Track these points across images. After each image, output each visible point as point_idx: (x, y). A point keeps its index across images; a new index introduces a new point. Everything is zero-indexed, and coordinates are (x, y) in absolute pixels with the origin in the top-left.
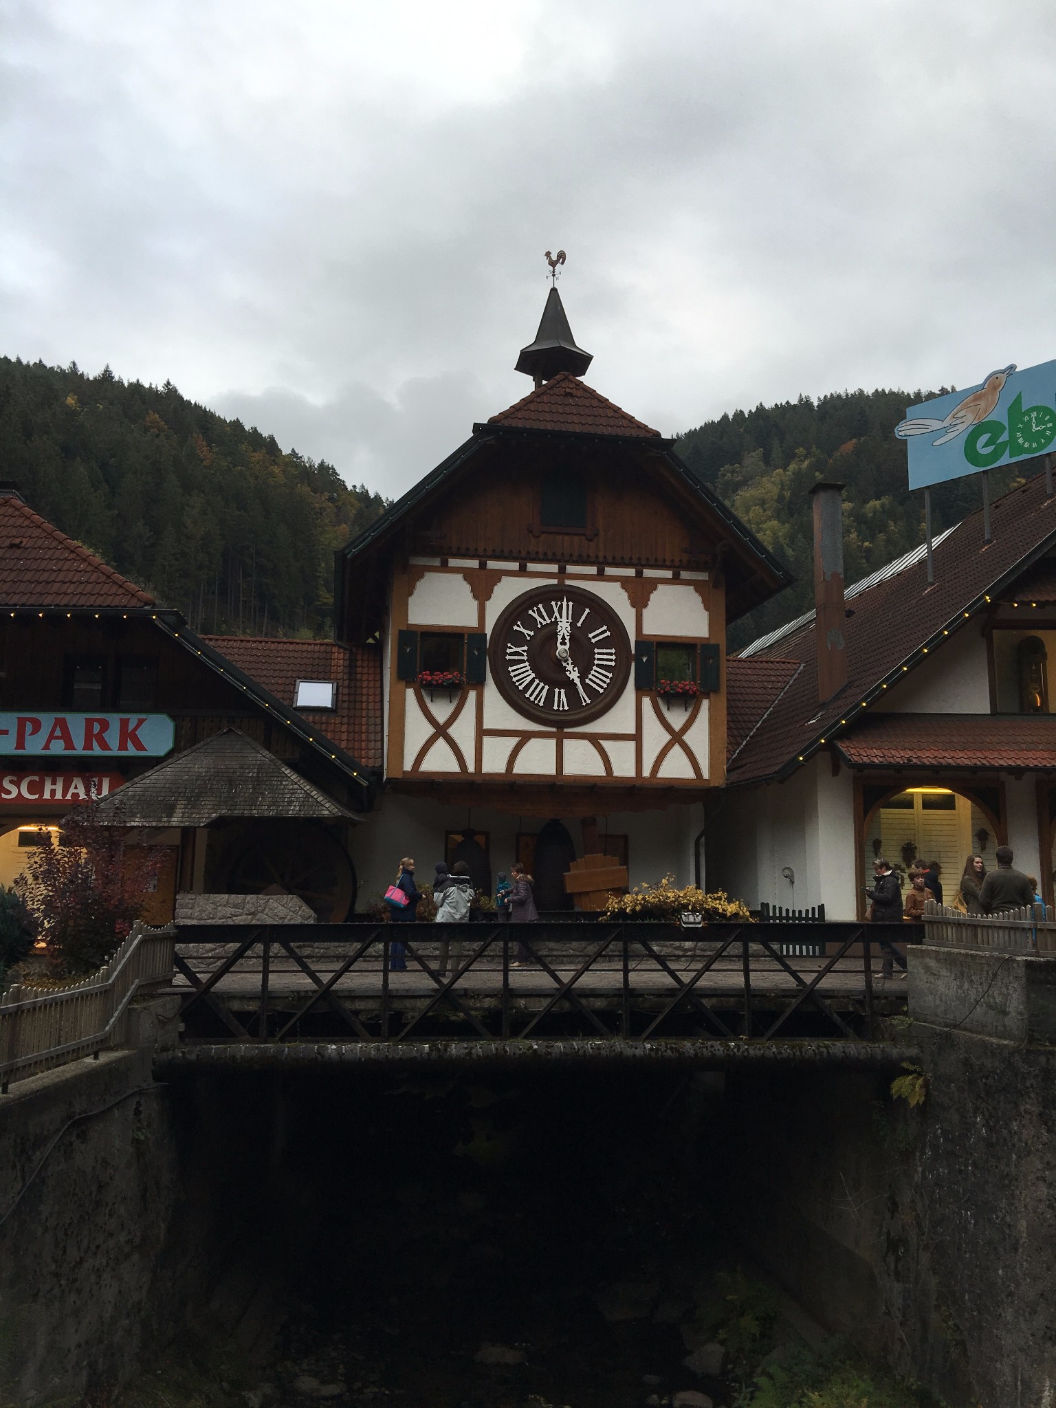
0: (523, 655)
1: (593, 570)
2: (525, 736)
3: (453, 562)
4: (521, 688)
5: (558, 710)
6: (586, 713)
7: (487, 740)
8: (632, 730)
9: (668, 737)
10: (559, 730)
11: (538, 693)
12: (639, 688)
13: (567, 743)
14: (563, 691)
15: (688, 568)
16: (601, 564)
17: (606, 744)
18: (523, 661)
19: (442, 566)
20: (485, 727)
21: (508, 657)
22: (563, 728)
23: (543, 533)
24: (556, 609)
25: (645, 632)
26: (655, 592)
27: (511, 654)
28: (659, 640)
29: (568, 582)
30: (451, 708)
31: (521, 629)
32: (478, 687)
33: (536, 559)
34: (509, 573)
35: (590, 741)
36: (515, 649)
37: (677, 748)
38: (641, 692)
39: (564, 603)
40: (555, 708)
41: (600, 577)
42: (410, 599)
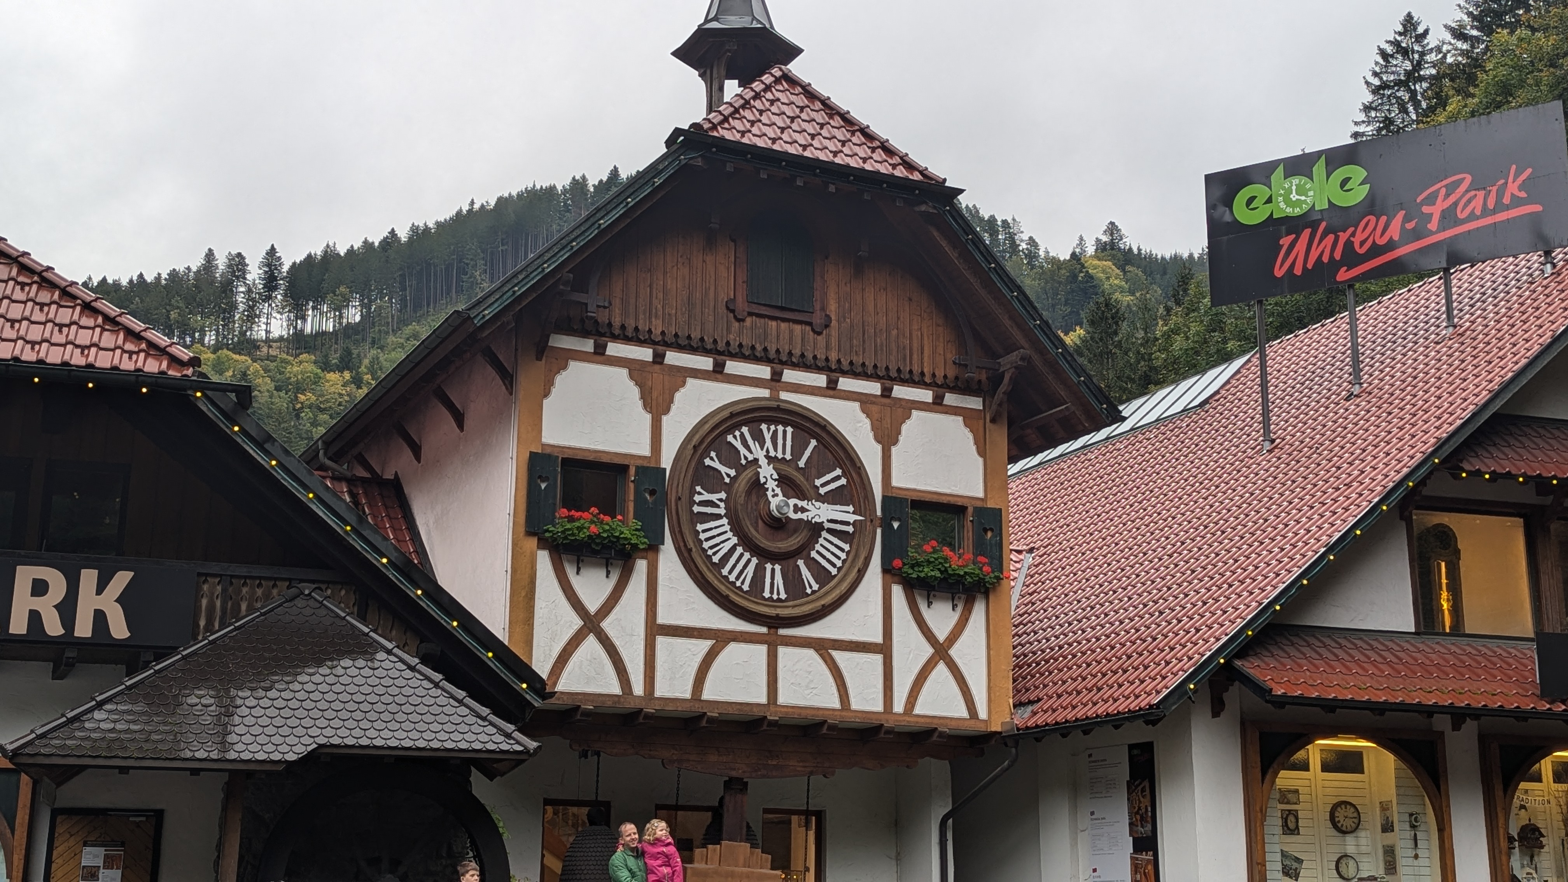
0: (718, 506)
1: (821, 380)
2: (720, 639)
3: (614, 349)
4: (716, 559)
5: (771, 599)
6: (814, 604)
7: (661, 641)
8: (877, 636)
9: (928, 650)
10: (772, 631)
11: (741, 569)
12: (887, 570)
13: (782, 650)
14: (778, 567)
15: (955, 389)
16: (833, 372)
17: (836, 654)
18: (718, 517)
19: (595, 353)
20: (660, 620)
21: (696, 509)
22: (777, 628)
23: (750, 314)
24: (767, 436)
25: (895, 483)
26: (908, 422)
27: (701, 504)
28: (915, 497)
29: (784, 396)
30: (609, 585)
31: (716, 465)
32: (650, 555)
33: (740, 356)
34: (696, 373)
35: (817, 651)
36: (707, 496)
37: (942, 669)
38: (889, 577)
39: (780, 428)
40: (767, 595)
41: (832, 392)
42: (546, 402)
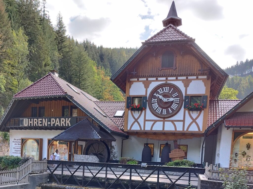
0: (156, 101)
1: (175, 78)
2: (155, 121)
3: (140, 79)
4: (155, 109)
6: (171, 115)
7: (146, 122)
8: (182, 119)
9: (192, 121)
10: (164, 119)
11: (159, 110)
13: (165, 122)
14: (165, 110)
16: (177, 76)
17: (175, 123)
18: (156, 103)
19: (137, 80)
20: (146, 119)
21: (152, 102)
23: (162, 69)
24: (164, 89)
25: (187, 94)
26: (191, 83)
27: (153, 101)
28: (191, 95)
29: (168, 82)
30: (139, 115)
31: (156, 95)
32: (145, 110)
33: (160, 77)
34: (153, 81)
35: (171, 122)
36: (154, 100)
37: (194, 123)
38: (185, 109)
39: (167, 87)
40: (163, 114)
41: (176, 80)
42: (130, 89)
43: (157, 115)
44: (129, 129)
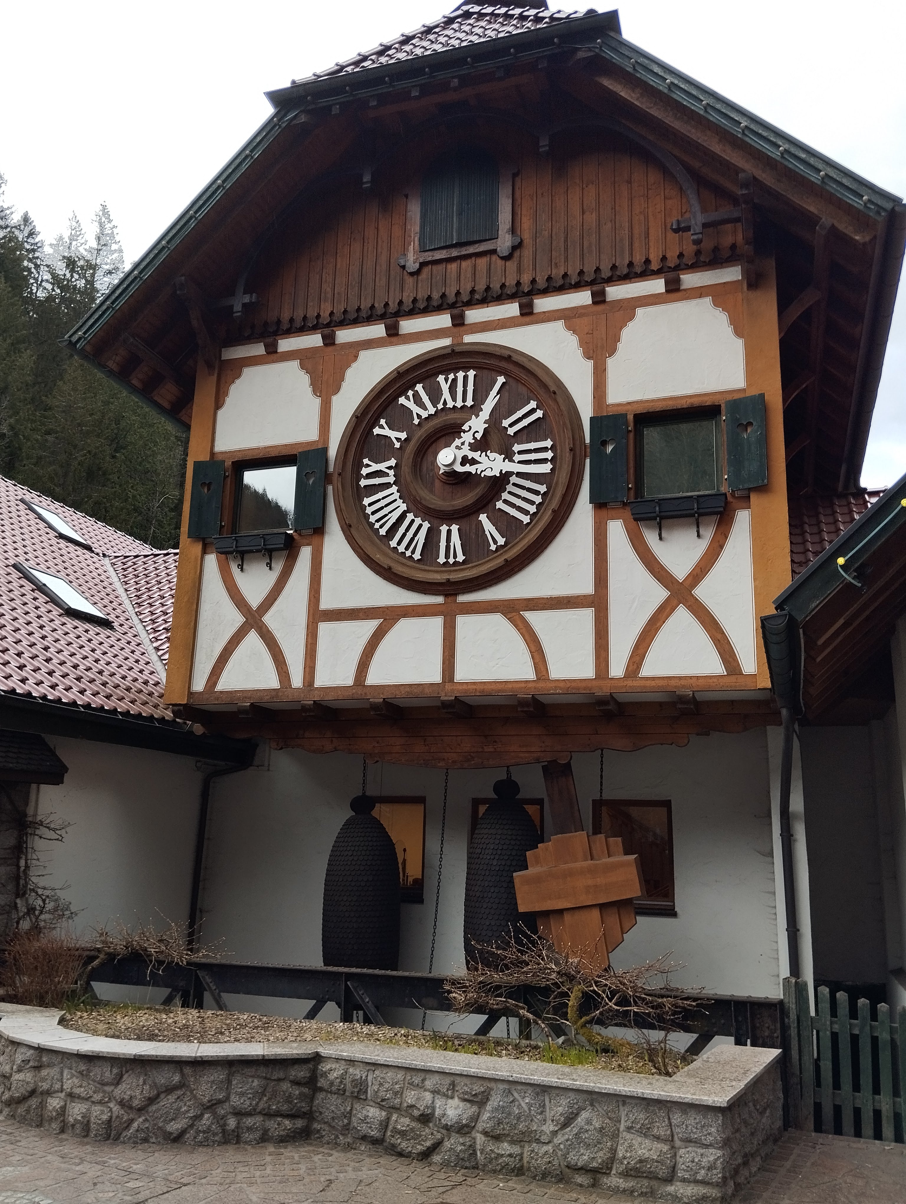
0: (387, 475)
1: (512, 309)
2: (389, 617)
3: (285, 345)
4: (383, 532)
5: (446, 564)
6: (500, 561)
7: (324, 628)
8: (588, 588)
9: (661, 594)
10: (450, 599)
11: (412, 537)
12: (599, 504)
13: (463, 622)
14: (455, 528)
15: (695, 266)
16: (527, 296)
18: (388, 485)
19: (268, 353)
20: (324, 606)
21: (363, 483)
22: (456, 595)
24: (445, 388)
25: (611, 399)
26: (630, 324)
27: (369, 476)
28: (640, 410)
29: (468, 339)
30: (272, 579)
31: (386, 432)
32: (315, 539)
33: (414, 312)
34: (369, 344)
35: (505, 614)
36: (375, 467)
37: (682, 615)
38: (604, 512)
39: (461, 375)
40: (442, 560)
41: (527, 319)
42: (220, 413)
43: (399, 569)
44: (199, 685)
